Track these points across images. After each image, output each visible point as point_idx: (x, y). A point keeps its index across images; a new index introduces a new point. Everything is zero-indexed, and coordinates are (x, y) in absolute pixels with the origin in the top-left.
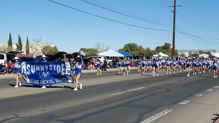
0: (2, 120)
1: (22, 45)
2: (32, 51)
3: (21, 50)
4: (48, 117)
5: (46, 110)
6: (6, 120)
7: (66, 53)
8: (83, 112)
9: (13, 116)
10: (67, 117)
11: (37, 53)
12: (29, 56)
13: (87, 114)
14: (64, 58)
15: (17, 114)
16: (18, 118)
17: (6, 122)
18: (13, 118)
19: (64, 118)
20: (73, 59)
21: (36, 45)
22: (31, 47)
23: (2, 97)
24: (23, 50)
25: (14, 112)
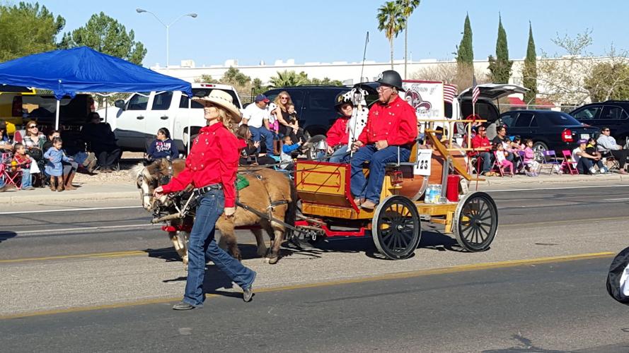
1: (511, 63)
2: (552, 84)
3: (506, 82)
9: (513, 344)
11: (572, 94)
15: (528, 337)
18: (513, 350)
21: (568, 63)
23: (460, 266)
24: (511, 82)
25: (513, 325)
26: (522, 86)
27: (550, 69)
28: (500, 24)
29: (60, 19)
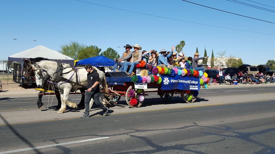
0: (183, 127)
2: (216, 64)
3: (206, 63)
4: (225, 128)
5: (224, 122)
6: (186, 127)
7: (250, 66)
8: (263, 126)
9: (192, 124)
10: (244, 130)
12: (213, 69)
13: (266, 129)
14: (248, 71)
15: (196, 123)
16: (196, 127)
17: (187, 128)
18: (192, 126)
19: (241, 131)
20: (258, 72)
21: (220, 58)
22: (215, 61)
25: (194, 120)
26: (210, 65)
28: (205, 49)
29: (100, 49)
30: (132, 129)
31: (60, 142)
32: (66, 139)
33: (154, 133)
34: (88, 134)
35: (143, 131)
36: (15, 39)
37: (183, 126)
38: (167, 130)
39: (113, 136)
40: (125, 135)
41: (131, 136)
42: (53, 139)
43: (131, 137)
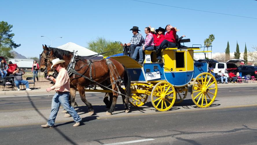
0: (232, 130)
1: (240, 54)
2: (252, 59)
6: (236, 130)
9: (243, 127)
12: (248, 65)
15: (247, 126)
16: (248, 130)
17: (237, 132)
18: (242, 129)
21: (256, 53)
24: (240, 58)
25: (242, 122)
26: (243, 60)
27: (251, 55)
28: (237, 43)
30: (176, 131)
31: (104, 143)
32: (110, 139)
33: (202, 136)
34: (131, 135)
35: (188, 133)
36: (42, 36)
37: (232, 128)
38: (216, 133)
39: (158, 138)
40: (170, 137)
41: (177, 138)
42: (97, 139)
43: (177, 140)
